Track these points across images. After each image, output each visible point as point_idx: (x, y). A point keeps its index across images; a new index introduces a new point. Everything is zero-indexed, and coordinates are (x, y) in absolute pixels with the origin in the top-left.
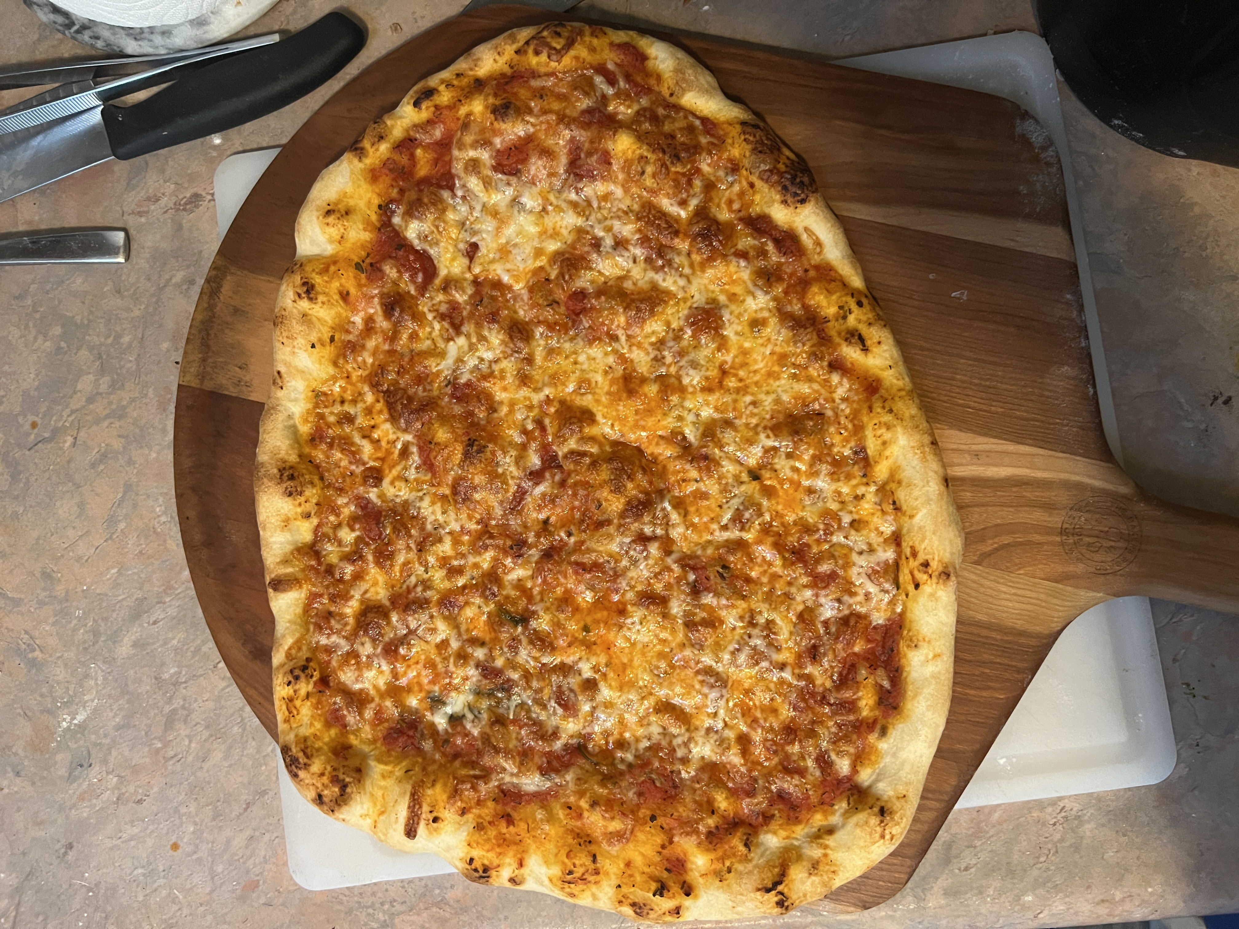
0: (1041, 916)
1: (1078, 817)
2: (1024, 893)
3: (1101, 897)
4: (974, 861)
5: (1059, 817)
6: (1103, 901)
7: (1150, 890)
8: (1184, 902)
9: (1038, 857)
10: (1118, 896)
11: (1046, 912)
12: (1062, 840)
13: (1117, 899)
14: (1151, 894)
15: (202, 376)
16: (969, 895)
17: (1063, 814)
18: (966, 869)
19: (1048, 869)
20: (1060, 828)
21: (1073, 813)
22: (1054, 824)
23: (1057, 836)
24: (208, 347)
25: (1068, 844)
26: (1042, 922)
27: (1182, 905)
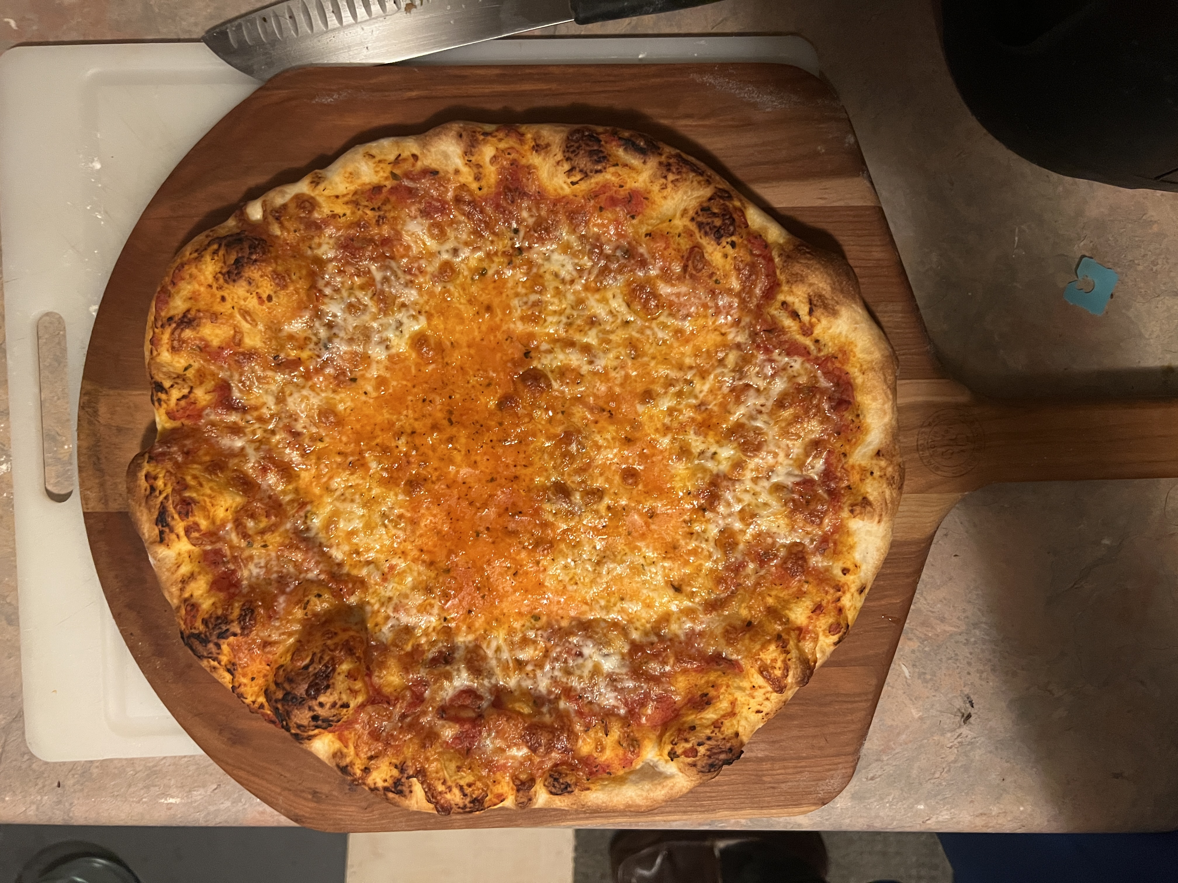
0: (928, 822)
1: (971, 743)
2: (918, 802)
3: (981, 811)
4: (879, 773)
5: (956, 742)
6: (981, 814)
7: (1022, 809)
8: (1048, 821)
9: (934, 774)
10: (995, 810)
11: (934, 819)
12: (955, 761)
13: (994, 813)
14: (1022, 812)
15: (105, 499)
16: (872, 800)
17: (959, 740)
18: (872, 779)
19: (940, 784)
20: (956, 751)
21: (968, 740)
22: (951, 748)
23: (952, 758)
24: (101, 470)
25: (959, 765)
26: (928, 826)
27: (1046, 823)
